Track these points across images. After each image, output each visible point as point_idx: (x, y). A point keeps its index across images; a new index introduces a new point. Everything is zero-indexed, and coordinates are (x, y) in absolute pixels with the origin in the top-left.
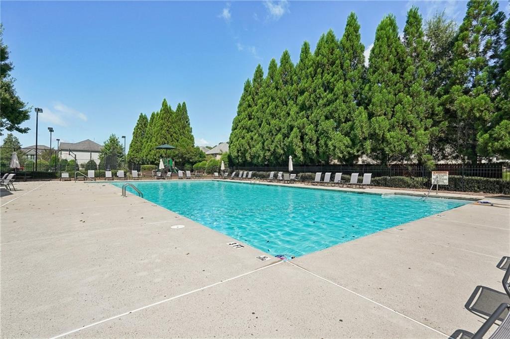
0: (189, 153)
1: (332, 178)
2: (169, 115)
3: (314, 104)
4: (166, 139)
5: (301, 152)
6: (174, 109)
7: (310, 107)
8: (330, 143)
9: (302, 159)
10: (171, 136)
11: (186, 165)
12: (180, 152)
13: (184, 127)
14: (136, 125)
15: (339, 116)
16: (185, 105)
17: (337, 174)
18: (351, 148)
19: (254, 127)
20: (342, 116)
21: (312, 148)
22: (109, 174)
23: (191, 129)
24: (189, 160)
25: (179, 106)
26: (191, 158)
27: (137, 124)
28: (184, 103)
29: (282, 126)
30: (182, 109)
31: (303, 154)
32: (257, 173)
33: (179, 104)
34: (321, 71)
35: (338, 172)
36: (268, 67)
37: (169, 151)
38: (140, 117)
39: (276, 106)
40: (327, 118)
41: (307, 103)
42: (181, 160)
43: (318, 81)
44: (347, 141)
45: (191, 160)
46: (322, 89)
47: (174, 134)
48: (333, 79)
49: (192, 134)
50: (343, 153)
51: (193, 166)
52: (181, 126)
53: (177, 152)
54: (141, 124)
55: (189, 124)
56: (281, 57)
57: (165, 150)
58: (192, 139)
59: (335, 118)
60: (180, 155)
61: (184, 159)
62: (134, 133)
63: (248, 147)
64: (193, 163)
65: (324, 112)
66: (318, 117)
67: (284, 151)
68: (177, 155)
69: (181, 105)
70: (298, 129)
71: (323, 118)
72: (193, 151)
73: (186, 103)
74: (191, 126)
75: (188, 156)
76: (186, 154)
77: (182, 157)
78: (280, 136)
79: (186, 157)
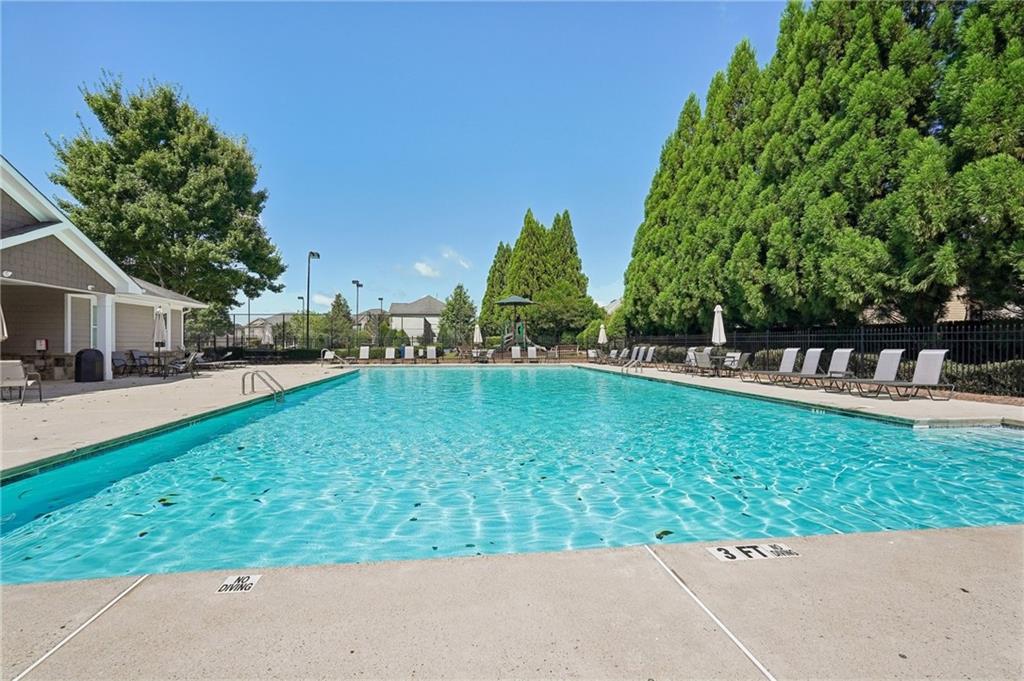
0: (568, 311)
1: (824, 363)
2: (534, 239)
3: (795, 159)
4: (528, 285)
5: (760, 294)
6: (549, 226)
7: (788, 169)
8: (825, 263)
9: (763, 310)
10: (538, 279)
11: (564, 335)
12: (549, 311)
13: (565, 261)
14: (492, 264)
15: (857, 180)
16: (568, 216)
17: (837, 351)
18: (888, 272)
19: (667, 244)
20: (865, 180)
21: (783, 281)
22: (390, 352)
23: (580, 262)
24: (569, 325)
25: (557, 221)
26: (572, 321)
27: (495, 262)
28: (566, 212)
29: (719, 230)
30: (563, 223)
31: (765, 301)
32: (673, 350)
33: (558, 215)
34: (817, 67)
35: (841, 346)
36: (706, 94)
37: (520, 309)
38: (499, 249)
39: (711, 186)
40: (826, 192)
41: (778, 163)
42: (552, 325)
43: (809, 93)
44: (878, 250)
45: (572, 326)
46: (815, 115)
48: (847, 78)
49: (582, 272)
50: (862, 289)
52: (559, 258)
53: (545, 310)
54: (500, 262)
55: (576, 254)
56: (730, 61)
57: (513, 307)
58: (581, 283)
59: (845, 188)
60: (550, 315)
61: (558, 322)
62: (489, 278)
63: (653, 291)
64: (576, 331)
65: (821, 177)
66: (803, 193)
67: (724, 294)
68: (545, 316)
69: (562, 216)
70: (755, 234)
71: (817, 193)
72: (576, 306)
73: (569, 212)
74: (579, 256)
75: (566, 317)
76: (562, 313)
77: (554, 320)
78: (713, 257)
79: (562, 319)
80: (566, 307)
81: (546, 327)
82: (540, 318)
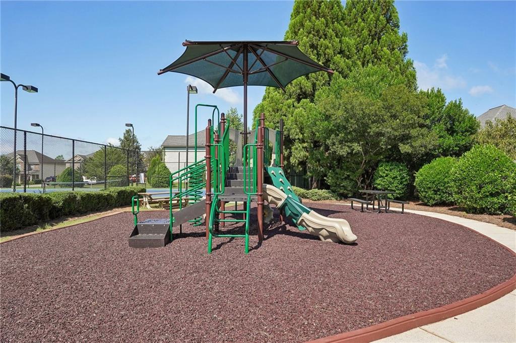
0: (394, 117)
11: (382, 169)
13: (376, 36)
24: (395, 148)
26: (405, 138)
42: (357, 147)
45: (404, 148)
47: (338, 58)
51: (417, 174)
53: (341, 114)
60: (353, 125)
61: (371, 143)
64: (414, 163)
68: (339, 128)
75: (389, 128)
76: (380, 120)
77: (361, 134)
79: (380, 134)
80: (388, 108)
81: (343, 151)
82: (329, 132)
